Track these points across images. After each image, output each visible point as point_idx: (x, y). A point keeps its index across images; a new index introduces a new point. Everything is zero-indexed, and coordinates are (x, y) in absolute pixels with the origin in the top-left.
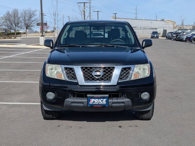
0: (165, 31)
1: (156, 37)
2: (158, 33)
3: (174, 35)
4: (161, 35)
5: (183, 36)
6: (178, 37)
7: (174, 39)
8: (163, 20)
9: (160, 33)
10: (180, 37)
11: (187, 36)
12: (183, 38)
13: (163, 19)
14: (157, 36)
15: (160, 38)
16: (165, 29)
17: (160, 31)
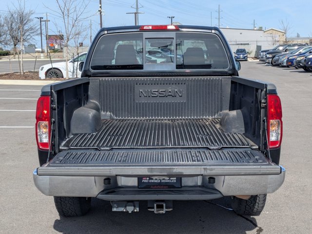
0: (259, 48)
1: (243, 58)
2: (247, 51)
3: (268, 56)
4: (253, 55)
5: (283, 57)
6: (275, 59)
7: (268, 63)
8: (260, 29)
9: (251, 52)
10: (278, 60)
11: (288, 58)
12: (283, 62)
13: (262, 28)
14: (244, 58)
15: (249, 60)
16: (259, 45)
17: (252, 49)
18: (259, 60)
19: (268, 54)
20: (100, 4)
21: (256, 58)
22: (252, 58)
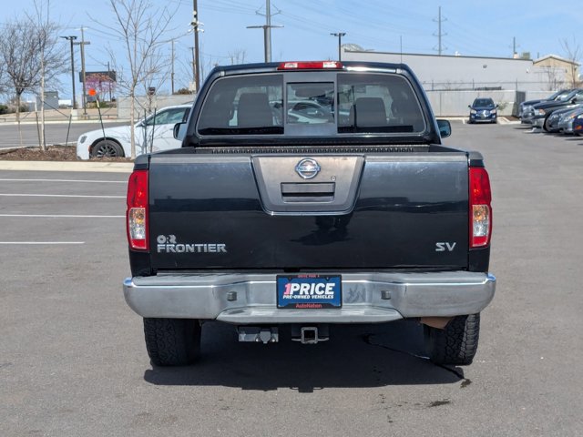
0: (520, 96)
1: (487, 118)
2: (496, 103)
3: (537, 112)
4: (509, 111)
5: (566, 116)
6: (550, 118)
7: (538, 127)
8: (526, 57)
9: (505, 106)
10: (556, 121)
11: (576, 117)
12: (566, 124)
13: (528, 54)
14: (490, 117)
15: (501, 121)
16: (521, 89)
17: (507, 99)
18: (520, 122)
19: (536, 108)
20: (195, 9)
21: (515, 117)
22: (506, 117)
